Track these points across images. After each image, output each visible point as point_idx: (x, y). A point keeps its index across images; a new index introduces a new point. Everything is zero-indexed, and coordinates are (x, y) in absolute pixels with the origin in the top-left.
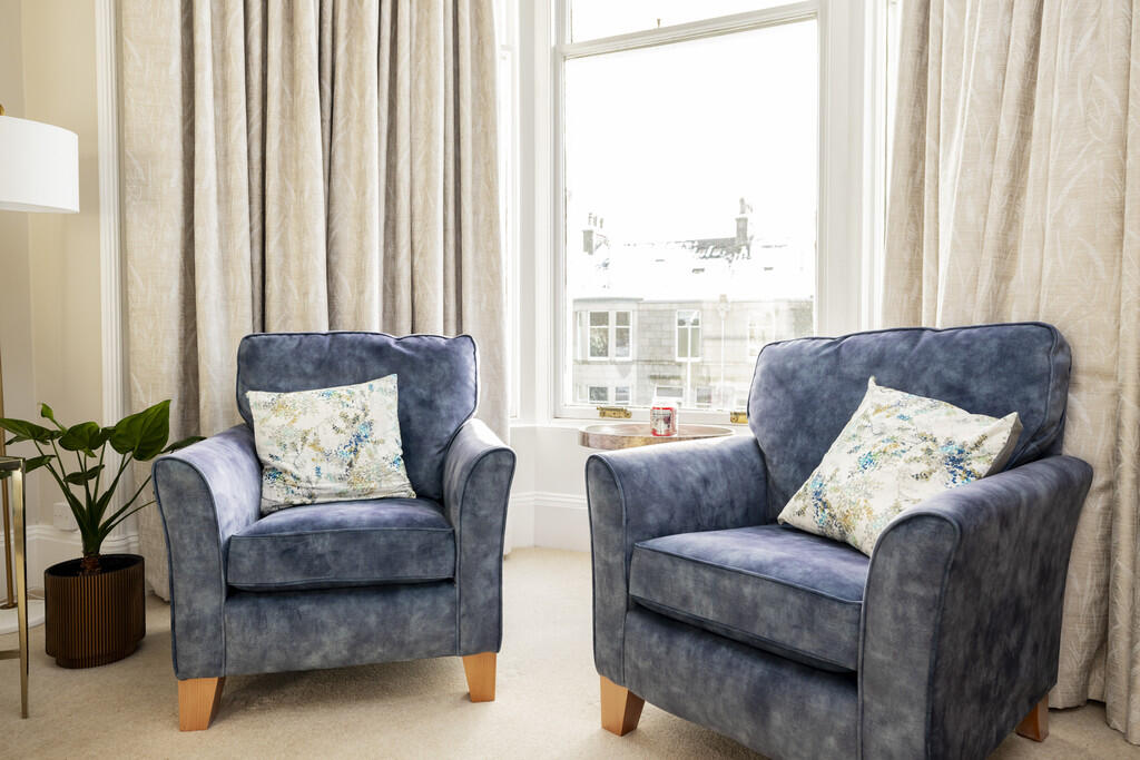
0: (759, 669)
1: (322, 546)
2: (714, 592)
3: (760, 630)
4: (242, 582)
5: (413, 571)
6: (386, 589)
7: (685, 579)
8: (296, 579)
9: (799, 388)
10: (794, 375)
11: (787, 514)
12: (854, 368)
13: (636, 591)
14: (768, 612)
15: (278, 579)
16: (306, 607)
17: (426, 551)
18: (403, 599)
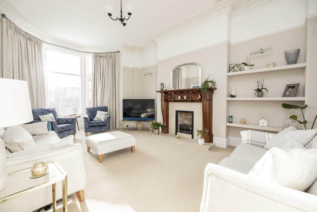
0: (100, 127)
1: (65, 127)
2: (96, 124)
3: (100, 125)
4: (60, 131)
5: (71, 128)
6: (69, 130)
7: (94, 123)
8: (63, 130)
9: (91, 111)
10: (91, 110)
11: (94, 120)
12: (96, 110)
13: (90, 125)
14: (100, 124)
15: (62, 131)
16: (64, 132)
17: (71, 127)
18: (70, 130)
